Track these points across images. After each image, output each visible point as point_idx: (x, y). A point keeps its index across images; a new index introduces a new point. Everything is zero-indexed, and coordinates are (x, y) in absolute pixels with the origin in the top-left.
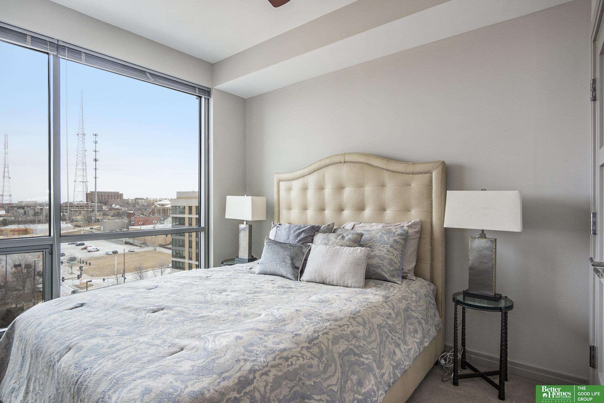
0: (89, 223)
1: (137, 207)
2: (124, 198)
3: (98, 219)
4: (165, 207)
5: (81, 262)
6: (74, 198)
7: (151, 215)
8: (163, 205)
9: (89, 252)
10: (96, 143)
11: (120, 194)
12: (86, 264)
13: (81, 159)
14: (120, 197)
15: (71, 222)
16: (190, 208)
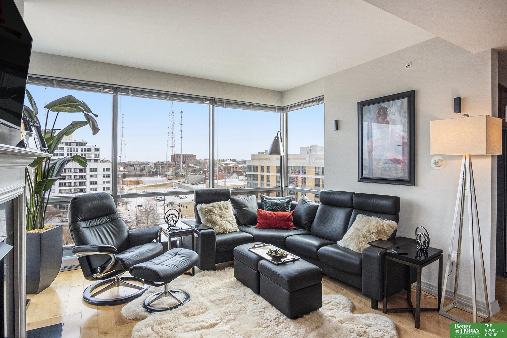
0: (177, 177)
1: (206, 165)
2: (196, 159)
3: (183, 174)
4: (228, 166)
5: (179, 206)
6: (166, 159)
7: (219, 172)
8: (227, 164)
9: (181, 198)
10: (181, 118)
11: (194, 156)
12: (184, 207)
13: (171, 130)
14: (194, 158)
15: (165, 176)
16: (262, 167)
